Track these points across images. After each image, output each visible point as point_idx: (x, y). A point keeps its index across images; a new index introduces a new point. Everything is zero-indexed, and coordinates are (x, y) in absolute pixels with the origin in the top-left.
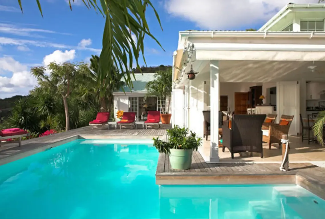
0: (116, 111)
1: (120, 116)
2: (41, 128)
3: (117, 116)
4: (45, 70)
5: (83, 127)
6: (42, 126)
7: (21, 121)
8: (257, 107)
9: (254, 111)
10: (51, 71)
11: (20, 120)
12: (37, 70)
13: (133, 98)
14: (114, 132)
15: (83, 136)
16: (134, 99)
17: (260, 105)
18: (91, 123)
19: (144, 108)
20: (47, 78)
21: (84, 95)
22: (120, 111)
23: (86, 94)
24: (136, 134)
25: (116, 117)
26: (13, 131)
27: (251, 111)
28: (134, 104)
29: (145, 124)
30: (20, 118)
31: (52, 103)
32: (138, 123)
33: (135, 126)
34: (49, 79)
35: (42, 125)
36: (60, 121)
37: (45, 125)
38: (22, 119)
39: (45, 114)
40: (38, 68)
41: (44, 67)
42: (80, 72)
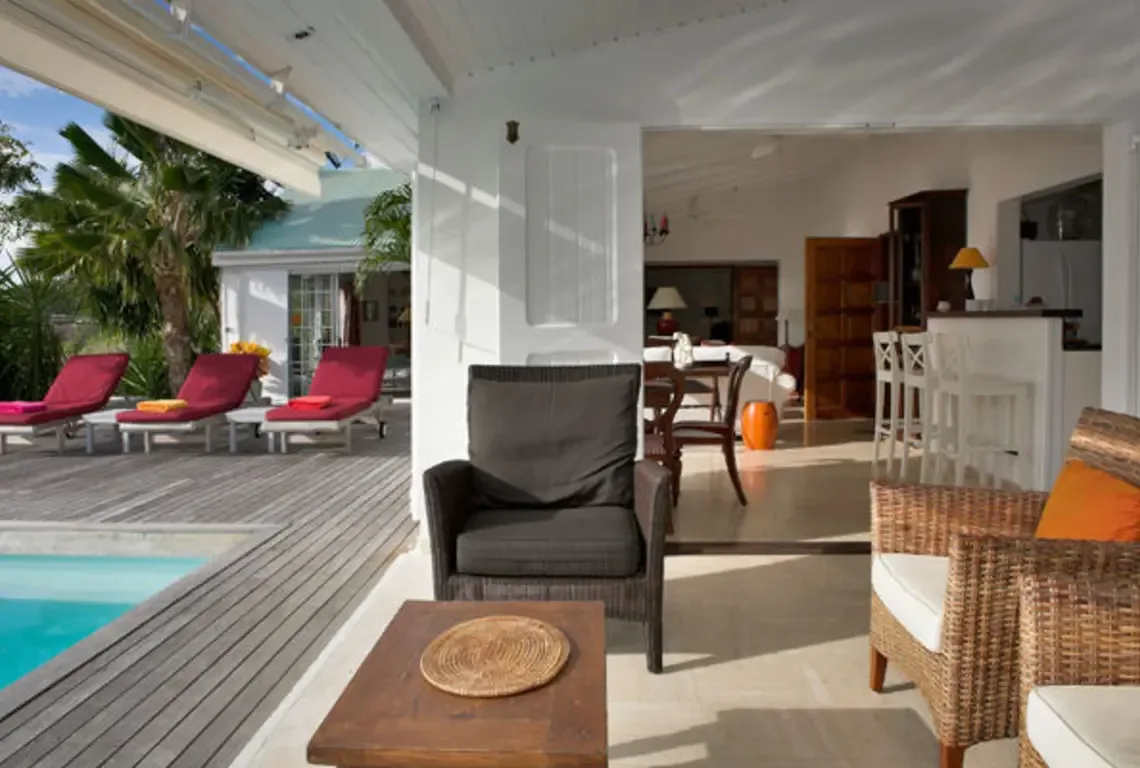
0: (229, 345)
8: (934, 325)
9: (915, 348)
17: (958, 310)
27: (898, 346)
32: (242, 415)
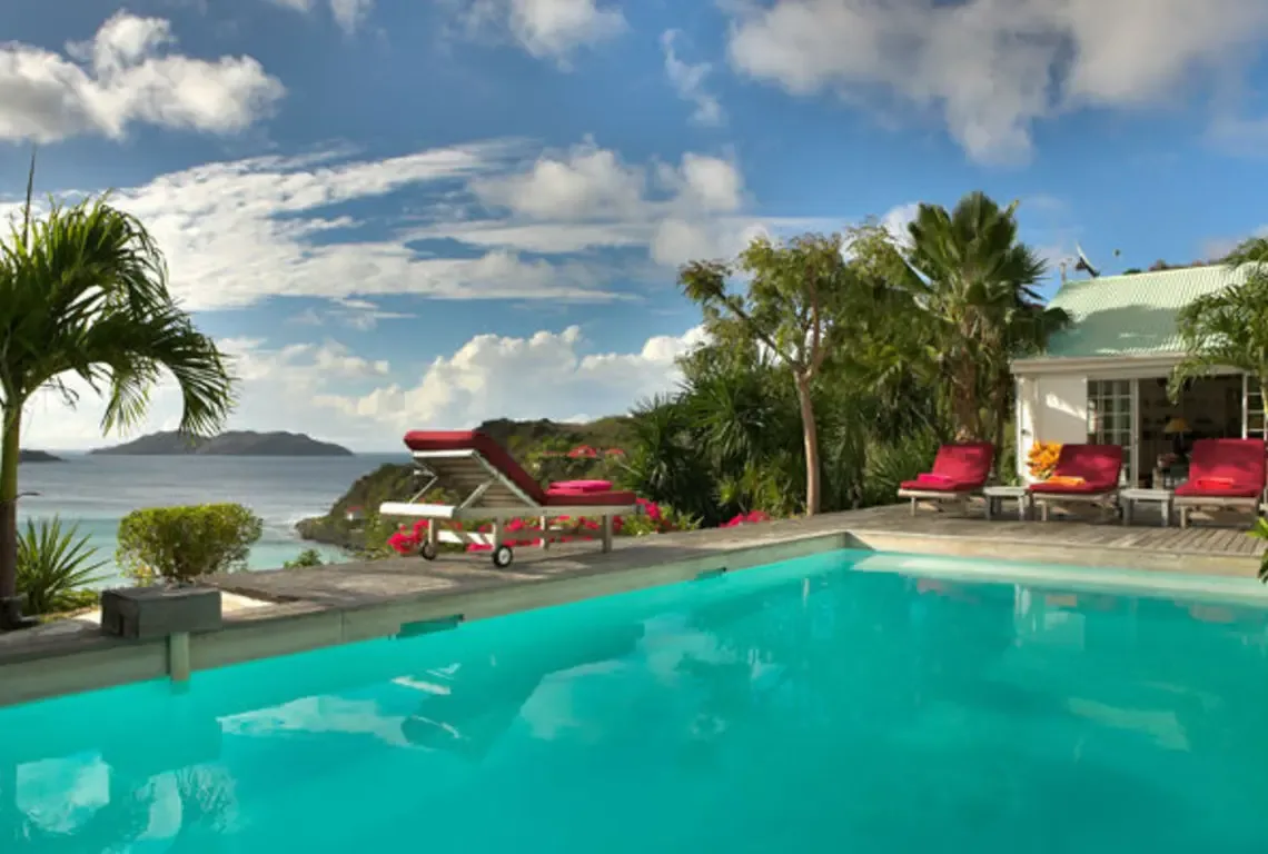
0: (1025, 446)
1: (1045, 466)
2: (721, 504)
3: (1031, 465)
4: (729, 273)
5: (875, 508)
6: (726, 497)
7: (657, 476)
10: (753, 274)
11: (655, 472)
12: (700, 276)
13: (1109, 384)
14: (1013, 529)
15: (863, 536)
16: (1116, 388)
18: (908, 488)
19: (1168, 436)
20: (736, 305)
21: (886, 374)
22: (1046, 443)
23: (892, 369)
24: (1126, 544)
25: (1023, 470)
26: (586, 489)
28: (1116, 414)
29: (1177, 500)
30: (652, 467)
31: (760, 410)
32: (1133, 493)
33: (1121, 509)
34: (745, 310)
35: (725, 493)
36: (789, 482)
37: (736, 494)
38: (660, 470)
39: (735, 453)
40: (704, 266)
41: (722, 263)
42: (863, 269)
